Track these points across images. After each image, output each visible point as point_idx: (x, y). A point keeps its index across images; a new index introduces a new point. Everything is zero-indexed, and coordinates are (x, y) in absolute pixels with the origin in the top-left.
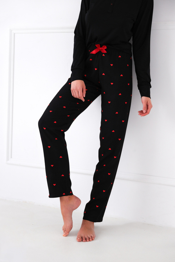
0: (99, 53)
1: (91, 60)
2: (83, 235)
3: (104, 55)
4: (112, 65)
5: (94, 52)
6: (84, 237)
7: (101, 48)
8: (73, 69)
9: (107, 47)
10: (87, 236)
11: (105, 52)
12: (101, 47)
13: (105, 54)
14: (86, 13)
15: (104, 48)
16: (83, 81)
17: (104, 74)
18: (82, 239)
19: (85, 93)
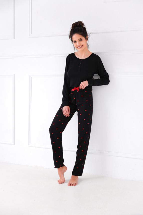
0: (76, 90)
1: (72, 94)
2: (71, 183)
4: (82, 96)
5: (73, 90)
6: (72, 184)
8: (63, 100)
10: (73, 183)
12: (77, 87)
13: (78, 91)
14: (68, 71)
16: (69, 106)
17: (78, 101)
18: (70, 185)
19: (69, 112)
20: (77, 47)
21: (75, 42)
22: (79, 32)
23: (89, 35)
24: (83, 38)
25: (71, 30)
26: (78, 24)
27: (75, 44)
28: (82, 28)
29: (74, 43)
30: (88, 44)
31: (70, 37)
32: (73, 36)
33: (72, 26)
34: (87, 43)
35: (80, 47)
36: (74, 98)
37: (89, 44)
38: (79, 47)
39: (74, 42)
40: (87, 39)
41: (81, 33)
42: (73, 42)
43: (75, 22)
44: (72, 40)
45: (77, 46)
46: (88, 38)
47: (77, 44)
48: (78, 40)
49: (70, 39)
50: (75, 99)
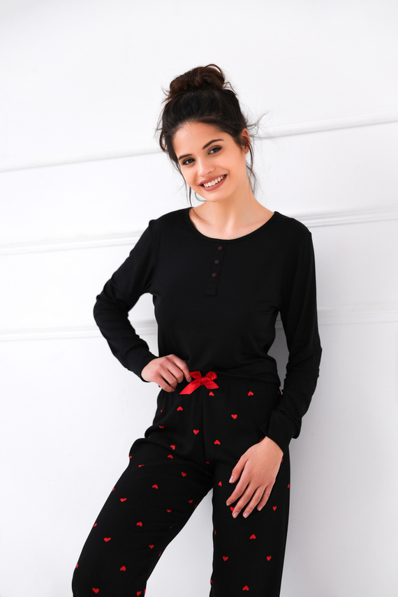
0: (201, 390)
1: (180, 409)
3: (211, 394)
4: (235, 417)
7: (203, 379)
9: (217, 375)
11: (215, 386)
12: (203, 375)
13: (214, 391)
15: (210, 378)
17: (217, 442)
20: (202, 185)
21: (189, 160)
22: (202, 114)
23: (255, 125)
24: (227, 141)
25: (167, 105)
26: (198, 78)
27: (188, 171)
28: (217, 94)
29: (183, 168)
30: (251, 170)
31: (164, 142)
32: (174, 133)
33: (171, 92)
34: (249, 162)
35: (213, 183)
36: (196, 432)
37: (255, 168)
38: (210, 184)
39: (184, 163)
40: (244, 144)
41: (213, 117)
42: (180, 162)
43: (182, 73)
44: (173, 156)
45: (201, 180)
46: (251, 139)
47: (200, 168)
48: (202, 151)
49: (163, 149)
50: (201, 434)
